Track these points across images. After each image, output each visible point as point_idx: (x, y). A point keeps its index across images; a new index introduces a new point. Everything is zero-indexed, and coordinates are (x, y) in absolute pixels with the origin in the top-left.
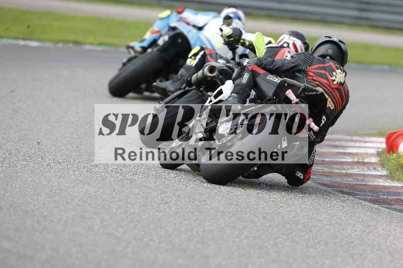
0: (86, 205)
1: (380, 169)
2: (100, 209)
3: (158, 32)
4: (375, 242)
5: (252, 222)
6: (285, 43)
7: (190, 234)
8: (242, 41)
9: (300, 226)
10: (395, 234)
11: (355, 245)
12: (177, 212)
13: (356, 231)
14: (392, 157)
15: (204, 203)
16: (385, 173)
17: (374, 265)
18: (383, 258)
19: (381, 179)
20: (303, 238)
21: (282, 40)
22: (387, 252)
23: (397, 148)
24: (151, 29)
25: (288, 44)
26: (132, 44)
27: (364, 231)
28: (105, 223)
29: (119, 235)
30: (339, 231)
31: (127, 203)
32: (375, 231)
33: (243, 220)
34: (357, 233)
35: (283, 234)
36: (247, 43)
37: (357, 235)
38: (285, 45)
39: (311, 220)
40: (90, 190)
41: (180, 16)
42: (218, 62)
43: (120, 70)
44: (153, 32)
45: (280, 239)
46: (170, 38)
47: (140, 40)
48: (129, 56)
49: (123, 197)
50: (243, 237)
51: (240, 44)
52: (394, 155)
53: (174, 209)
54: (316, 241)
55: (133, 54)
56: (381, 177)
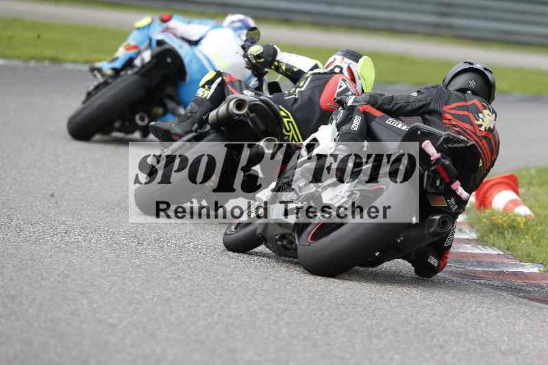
0: (69, 280)
1: (467, 230)
2: (87, 286)
3: (135, 47)
4: (461, 330)
5: (294, 304)
6: (336, 66)
7: (209, 320)
8: (276, 63)
9: (359, 309)
10: (488, 319)
11: (434, 335)
12: (192, 291)
13: (435, 314)
14: (483, 215)
15: (228, 278)
16: (474, 236)
17: (460, 360)
18: (472, 351)
19: (468, 244)
20: (364, 326)
21: (332, 62)
22: (476, 342)
23: (491, 203)
24: (124, 44)
25: (342, 69)
26: (98, 65)
27: (447, 315)
28: (95, 305)
29: (114, 322)
30: (412, 316)
31: (124, 279)
32: (461, 315)
33: (282, 300)
34: (436, 317)
35: (336, 320)
36: (284, 67)
37: (436, 320)
38: (337, 70)
39: (374, 300)
40: (74, 261)
41: (165, 25)
42: (244, 94)
43: (84, 102)
44: (129, 48)
45: (332, 327)
46: (153, 57)
47: (110, 59)
48: (96, 83)
49: (120, 270)
50: (282, 323)
51: (273, 67)
52: (487, 211)
53: (189, 287)
54: (382, 329)
55: (100, 79)
56: (468, 241)
